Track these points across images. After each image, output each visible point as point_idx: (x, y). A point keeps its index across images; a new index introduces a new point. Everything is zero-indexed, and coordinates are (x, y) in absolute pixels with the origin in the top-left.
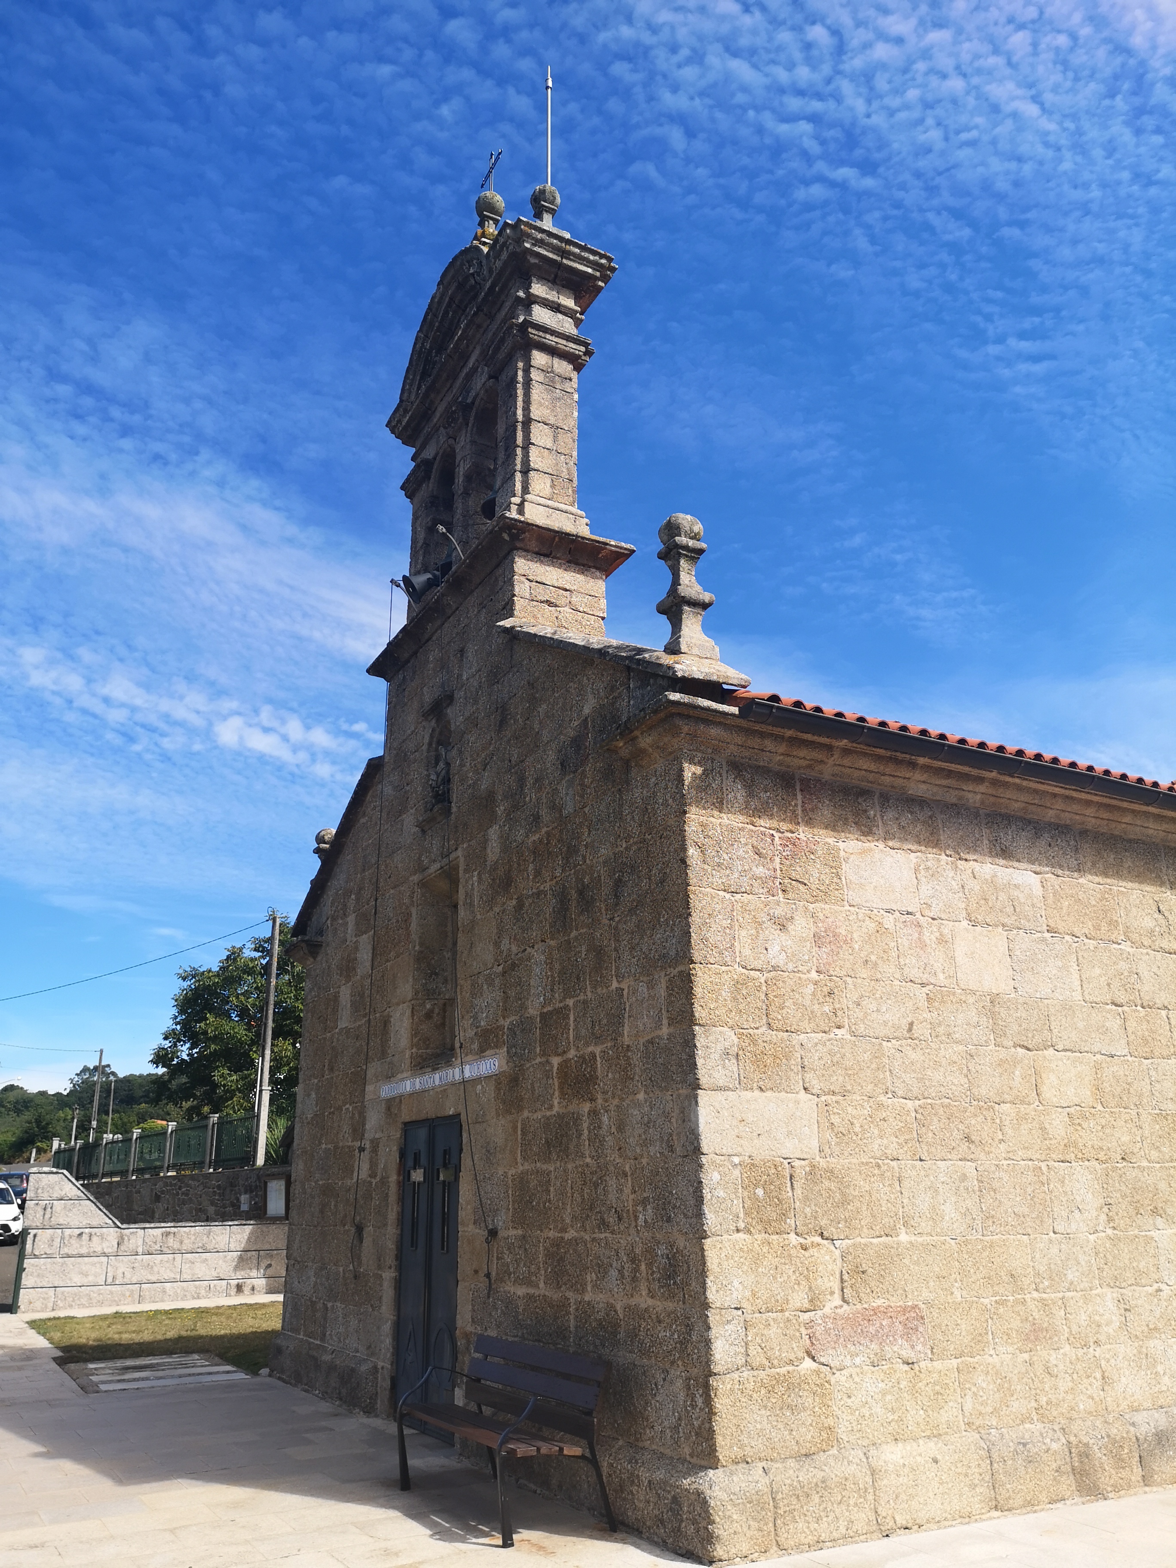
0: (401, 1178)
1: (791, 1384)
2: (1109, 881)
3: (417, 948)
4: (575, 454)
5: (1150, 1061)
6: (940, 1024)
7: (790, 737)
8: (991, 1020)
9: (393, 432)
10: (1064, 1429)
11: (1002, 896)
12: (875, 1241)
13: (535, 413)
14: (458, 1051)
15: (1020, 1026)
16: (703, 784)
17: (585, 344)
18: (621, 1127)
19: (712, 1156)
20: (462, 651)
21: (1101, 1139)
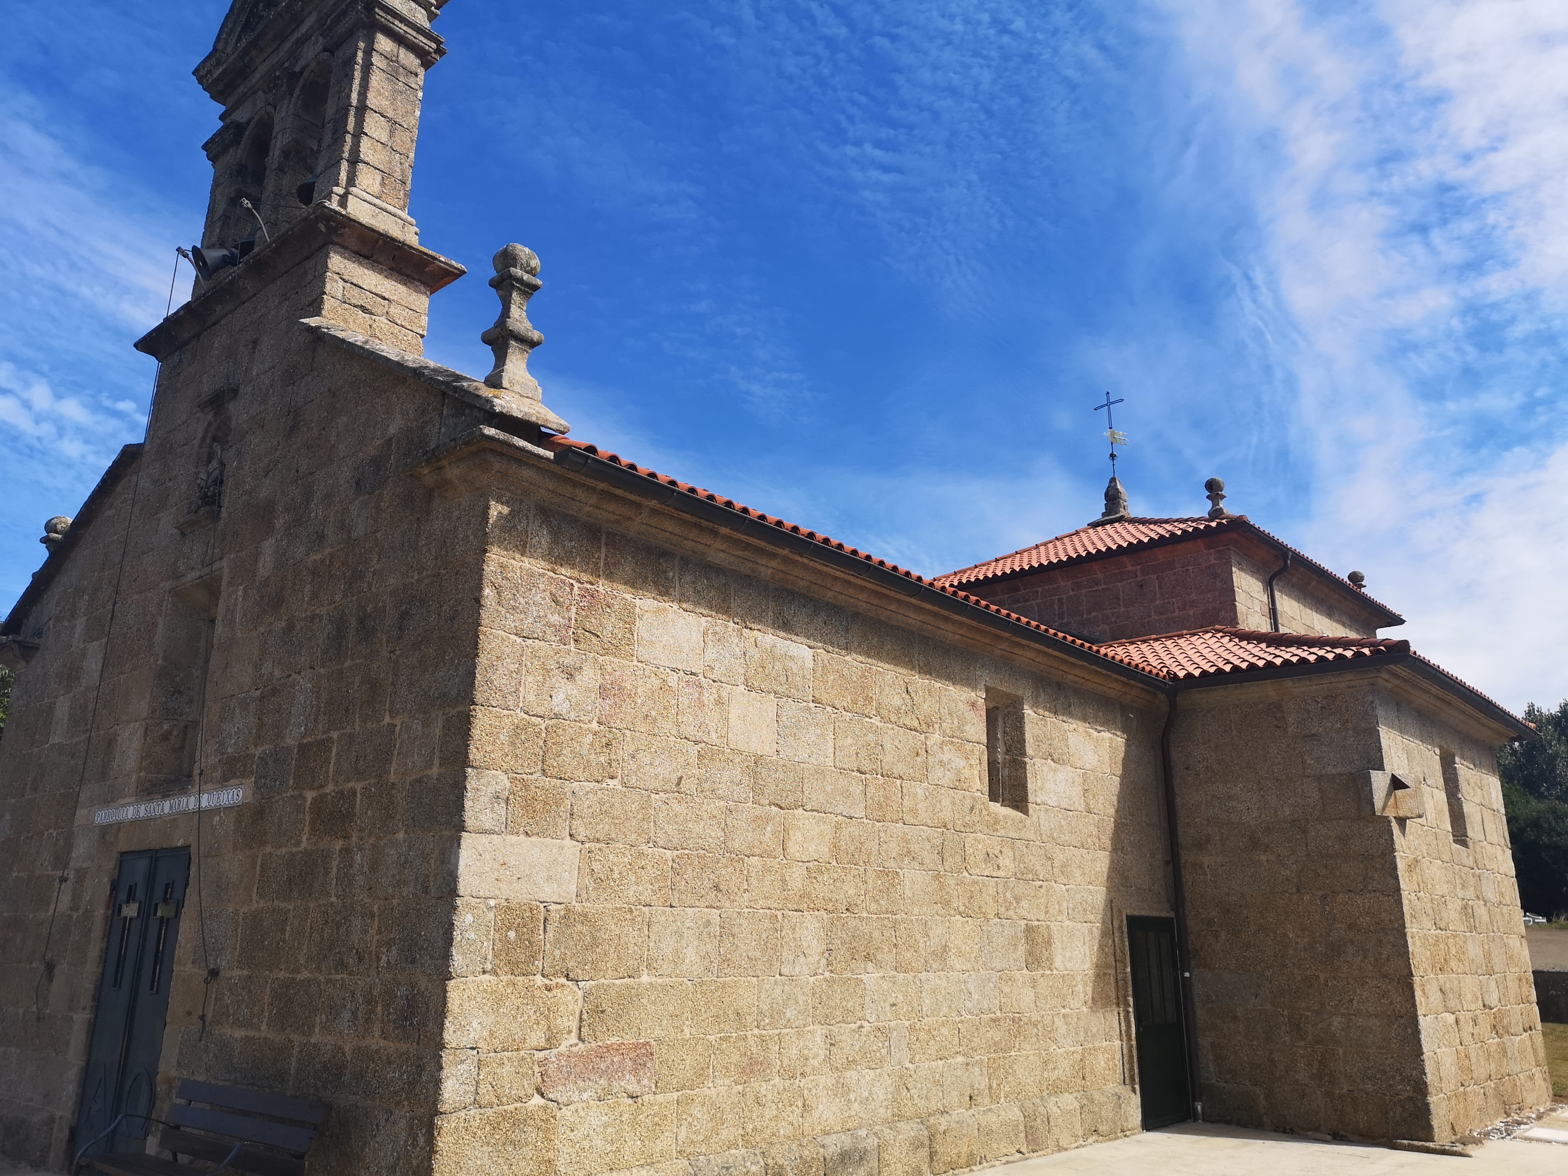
0: (110, 912)
1: (517, 1121)
2: (870, 660)
3: (160, 662)
4: (412, 155)
5: (881, 824)
6: (706, 781)
7: (602, 490)
8: (752, 780)
9: (200, 82)
10: (764, 1153)
11: (778, 666)
12: (618, 982)
13: (372, 100)
14: (197, 778)
15: (777, 786)
16: (508, 525)
17: (438, 42)
18: (374, 866)
19: (466, 898)
20: (255, 342)
21: (832, 892)
